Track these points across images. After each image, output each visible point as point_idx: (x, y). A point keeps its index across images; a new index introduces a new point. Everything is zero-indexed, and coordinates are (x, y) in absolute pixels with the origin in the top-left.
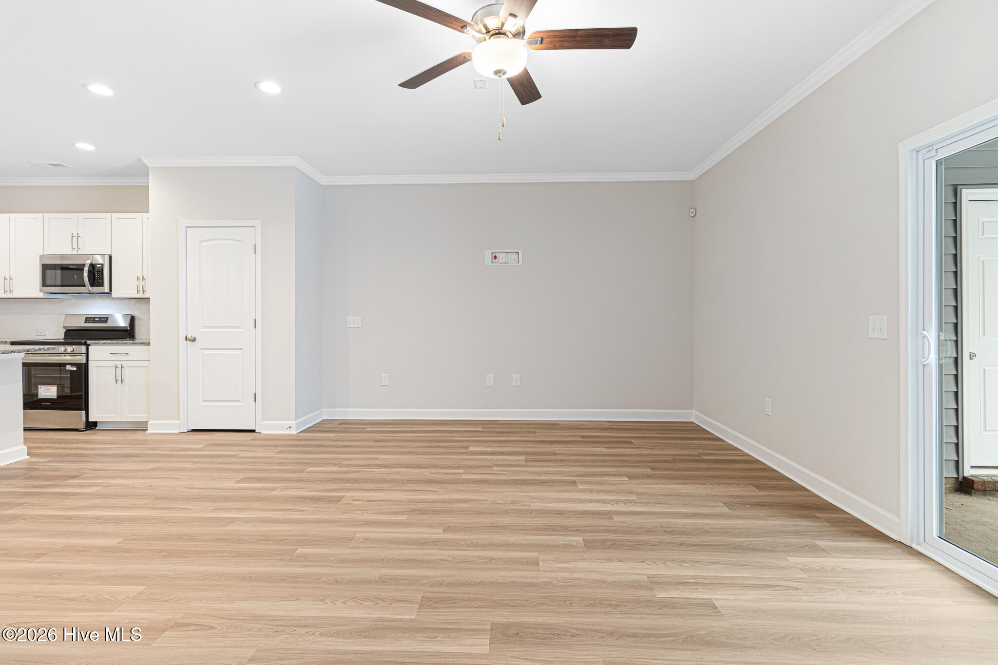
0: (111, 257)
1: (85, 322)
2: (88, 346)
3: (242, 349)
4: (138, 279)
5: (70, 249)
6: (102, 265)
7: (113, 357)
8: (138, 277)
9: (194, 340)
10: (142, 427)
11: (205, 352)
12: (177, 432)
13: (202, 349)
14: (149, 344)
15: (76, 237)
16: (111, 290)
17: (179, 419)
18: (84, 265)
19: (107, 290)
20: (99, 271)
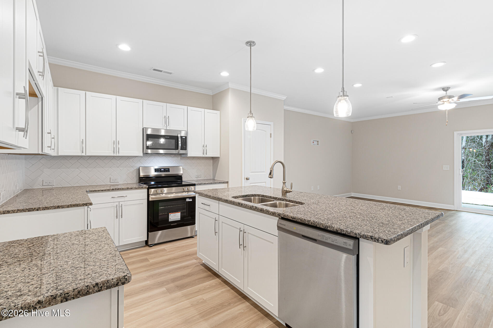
1: (155, 172)
4: (204, 146)
6: (186, 137)
9: (249, 179)
13: (250, 183)
20: (184, 141)
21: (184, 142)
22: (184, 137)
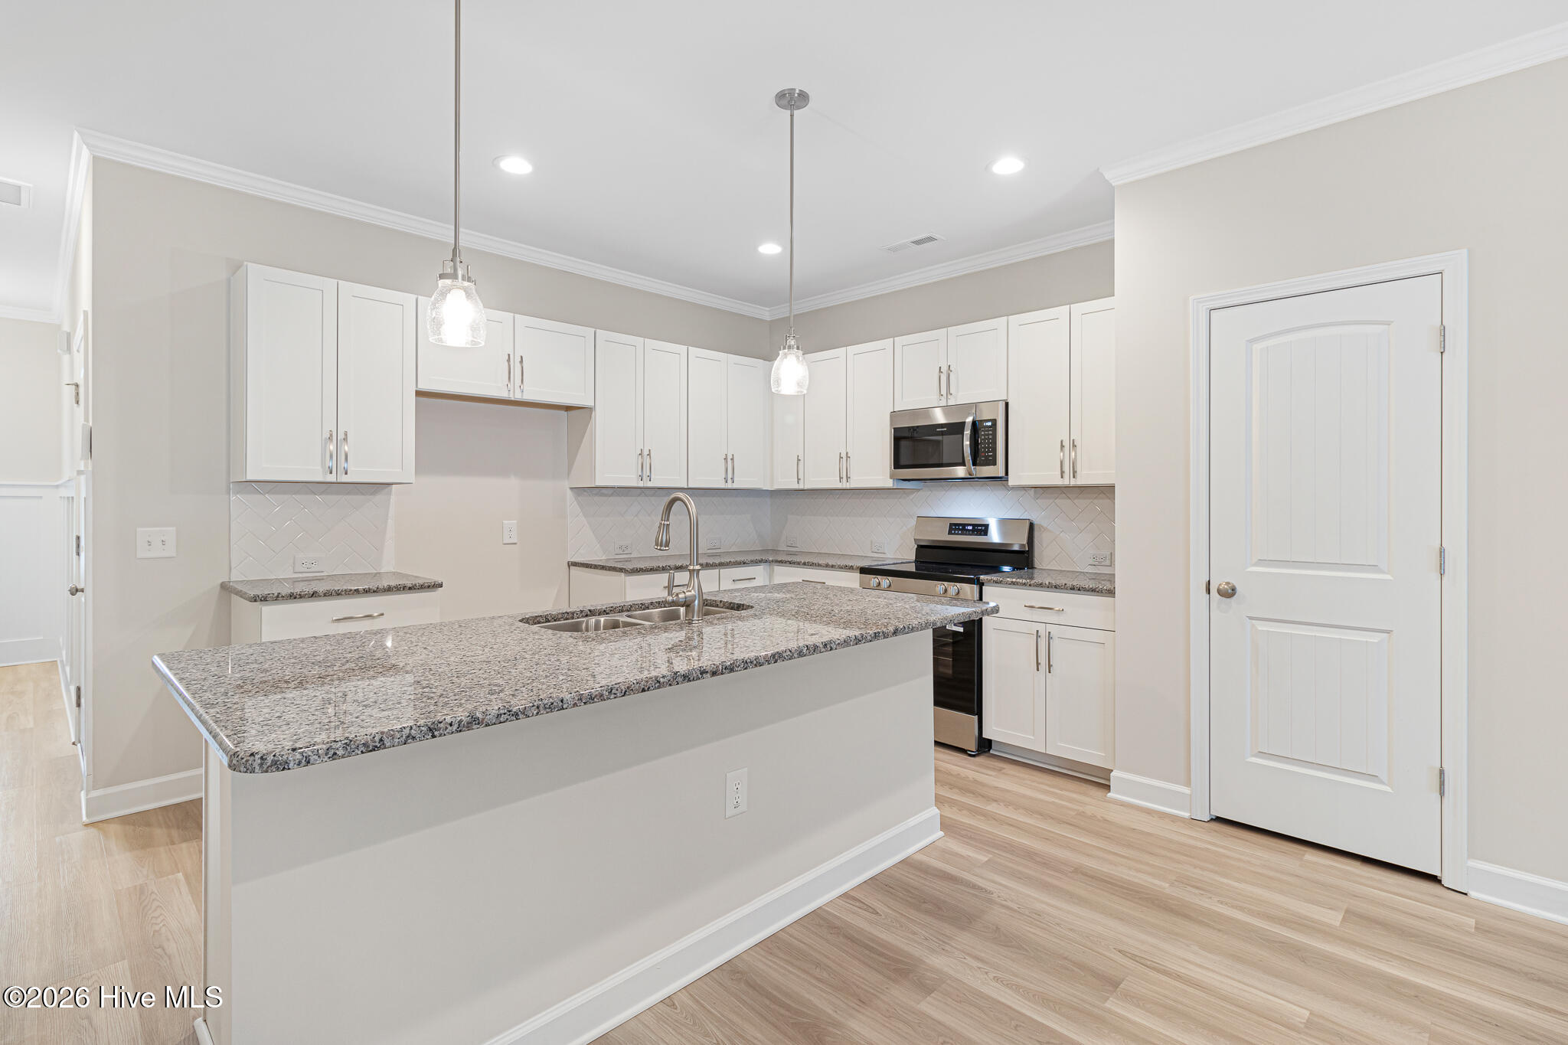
0: (1007, 404)
1: (950, 533)
2: (981, 585)
3: (1388, 632)
4: (1062, 446)
5: (936, 396)
6: (994, 422)
7: (1029, 615)
8: (1062, 442)
9: (1229, 593)
10: (1098, 780)
11: (1262, 627)
12: (1186, 815)
13: (1251, 618)
14: (1111, 593)
15: (946, 375)
16: (1007, 473)
17: (1188, 783)
18: (963, 424)
19: (1002, 473)
20: (988, 435)
21: (989, 439)
22: (989, 424)
